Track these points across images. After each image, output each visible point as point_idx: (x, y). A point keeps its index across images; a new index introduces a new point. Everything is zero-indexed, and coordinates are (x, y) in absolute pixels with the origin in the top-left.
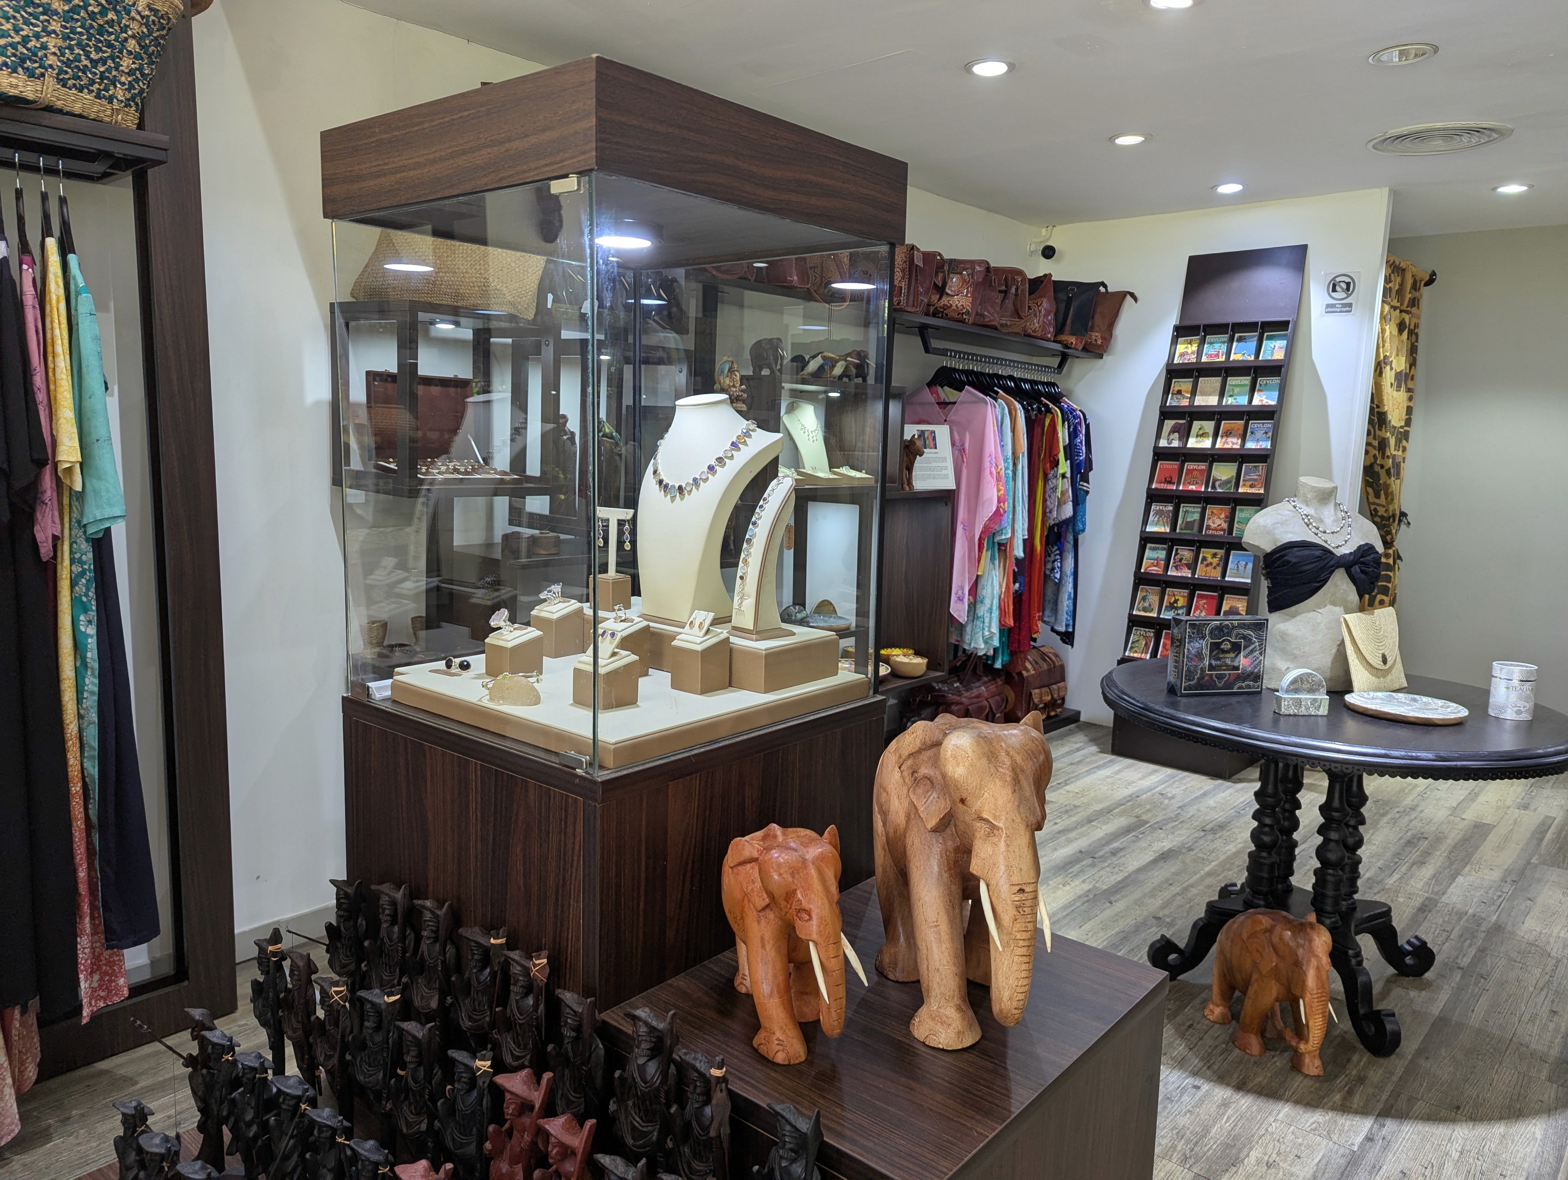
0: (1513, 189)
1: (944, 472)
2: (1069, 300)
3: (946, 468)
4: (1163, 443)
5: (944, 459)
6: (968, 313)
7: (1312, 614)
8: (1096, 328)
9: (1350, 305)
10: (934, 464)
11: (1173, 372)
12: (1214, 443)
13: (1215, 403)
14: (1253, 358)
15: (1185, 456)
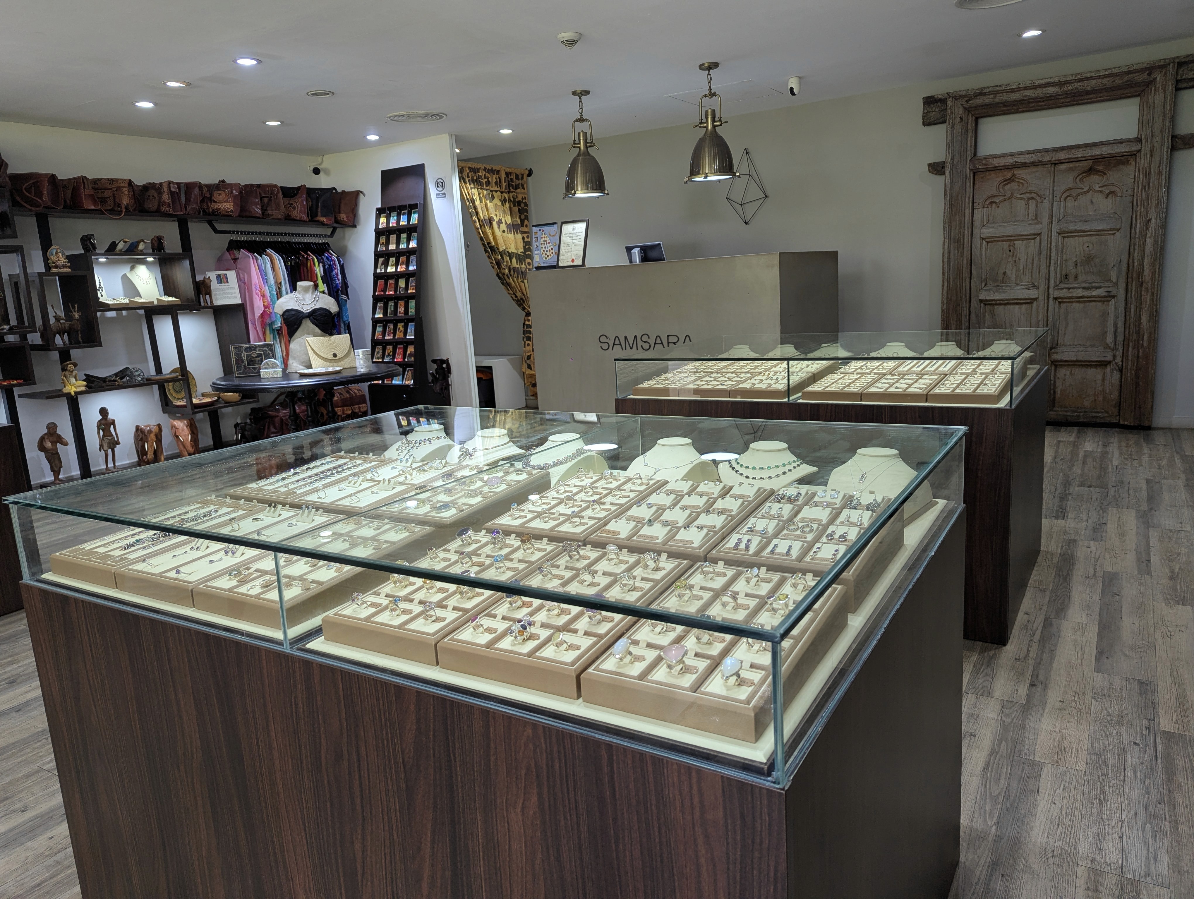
0: (506, 132)
1: (234, 295)
2: (318, 199)
3: (235, 293)
4: (378, 271)
5: (234, 288)
6: (232, 211)
7: (299, 339)
8: (342, 212)
9: (444, 194)
10: (227, 291)
11: (379, 233)
12: (396, 269)
13: (395, 248)
14: (406, 223)
15: (386, 277)
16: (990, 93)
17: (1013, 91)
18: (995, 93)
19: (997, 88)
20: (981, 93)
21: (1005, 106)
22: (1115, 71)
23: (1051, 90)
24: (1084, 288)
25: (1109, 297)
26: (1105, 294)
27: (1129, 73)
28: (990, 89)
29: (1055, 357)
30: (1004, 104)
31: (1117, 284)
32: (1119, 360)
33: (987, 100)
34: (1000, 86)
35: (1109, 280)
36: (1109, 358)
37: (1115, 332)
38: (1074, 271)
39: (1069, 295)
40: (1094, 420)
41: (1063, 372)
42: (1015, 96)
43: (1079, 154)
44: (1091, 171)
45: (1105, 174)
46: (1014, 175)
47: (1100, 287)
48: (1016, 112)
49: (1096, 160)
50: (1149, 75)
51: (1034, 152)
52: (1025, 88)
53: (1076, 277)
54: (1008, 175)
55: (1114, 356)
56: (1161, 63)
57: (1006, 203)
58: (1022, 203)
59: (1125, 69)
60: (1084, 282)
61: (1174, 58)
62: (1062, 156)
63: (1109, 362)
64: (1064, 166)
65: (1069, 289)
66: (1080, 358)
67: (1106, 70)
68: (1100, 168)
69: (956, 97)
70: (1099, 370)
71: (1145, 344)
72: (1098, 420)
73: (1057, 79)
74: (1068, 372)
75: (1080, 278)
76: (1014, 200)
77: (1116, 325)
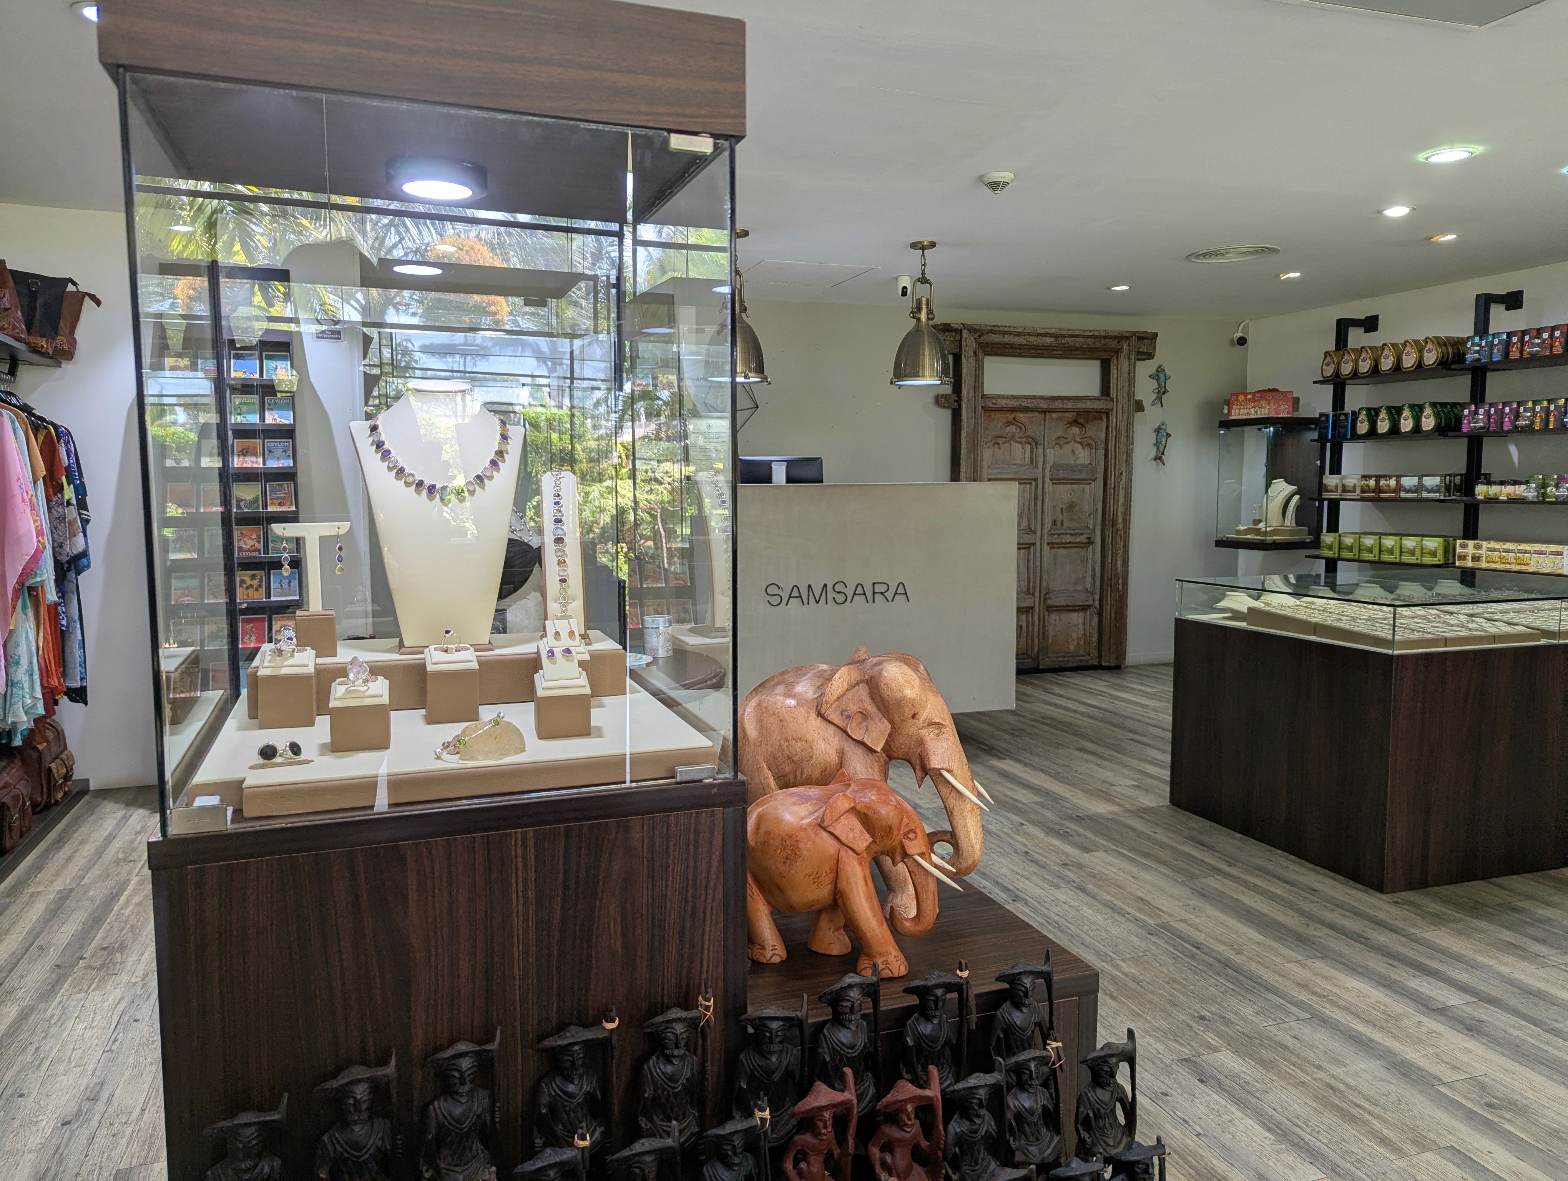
2: (33, 297)
8: (62, 332)
9: (337, 333)
14: (256, 377)
16: (1000, 332)
17: (1019, 334)
18: (1005, 333)
19: (1006, 329)
20: (993, 331)
21: (1012, 348)
22: (1097, 334)
23: (1049, 340)
24: (1071, 534)
25: (1090, 542)
26: (1086, 541)
27: (1105, 337)
28: (1000, 329)
29: (1049, 602)
30: (1012, 346)
31: (1094, 530)
32: (1097, 603)
33: (998, 338)
34: (1009, 327)
35: (1087, 527)
36: (1090, 603)
37: (1094, 577)
38: (1060, 518)
39: (1060, 541)
40: (1080, 664)
41: (1054, 617)
42: (1021, 340)
43: (1069, 405)
44: (1075, 422)
45: (1084, 426)
46: (1015, 419)
47: (1082, 534)
48: (1020, 356)
49: (1080, 413)
50: (1118, 342)
51: (1034, 397)
52: (1029, 334)
53: (1062, 524)
54: (1011, 417)
55: (1094, 600)
56: (1127, 334)
57: (1007, 445)
58: (1019, 446)
59: (1103, 334)
60: (1069, 528)
61: (1135, 332)
62: (1058, 404)
63: (1089, 606)
64: (1054, 415)
65: (1059, 534)
66: (1070, 604)
67: (1090, 331)
68: (1082, 421)
69: (972, 330)
70: (1081, 614)
71: (1120, 588)
72: (1083, 664)
73: (1054, 331)
74: (1057, 618)
75: (1066, 525)
76: (1013, 443)
77: (1094, 570)
